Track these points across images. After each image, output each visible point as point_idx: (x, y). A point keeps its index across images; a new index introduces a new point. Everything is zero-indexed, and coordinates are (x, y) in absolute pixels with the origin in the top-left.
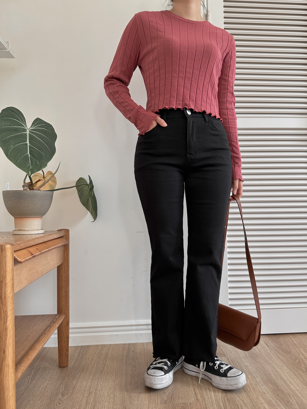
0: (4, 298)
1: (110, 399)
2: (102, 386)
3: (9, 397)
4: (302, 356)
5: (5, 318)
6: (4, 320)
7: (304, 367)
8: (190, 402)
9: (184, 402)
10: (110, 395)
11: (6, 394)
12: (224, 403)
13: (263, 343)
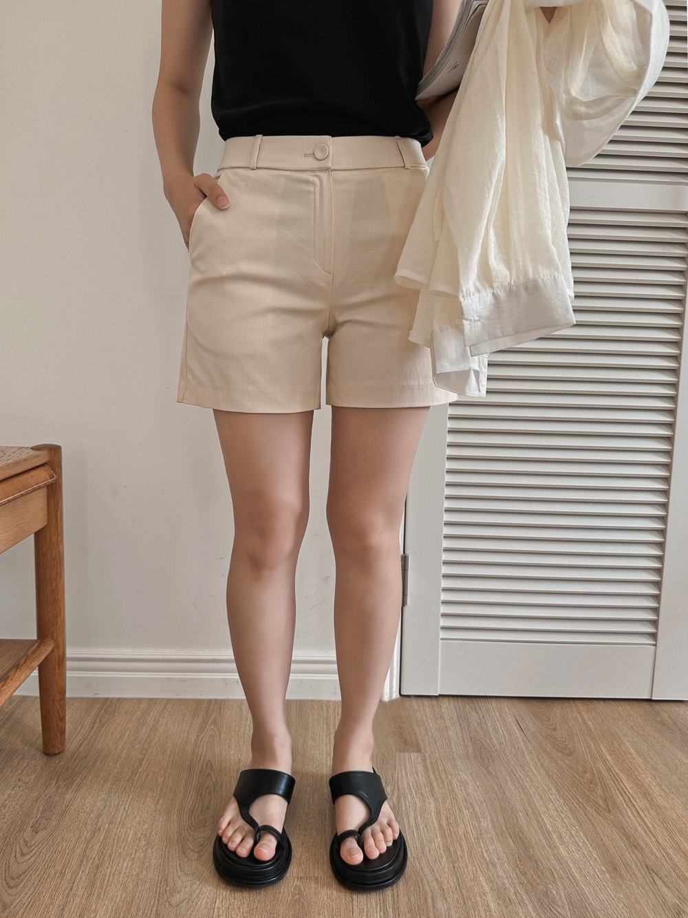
1: (136, 853)
2: (127, 812)
4: (600, 765)
7: (602, 796)
8: (317, 875)
10: (140, 839)
13: (511, 720)
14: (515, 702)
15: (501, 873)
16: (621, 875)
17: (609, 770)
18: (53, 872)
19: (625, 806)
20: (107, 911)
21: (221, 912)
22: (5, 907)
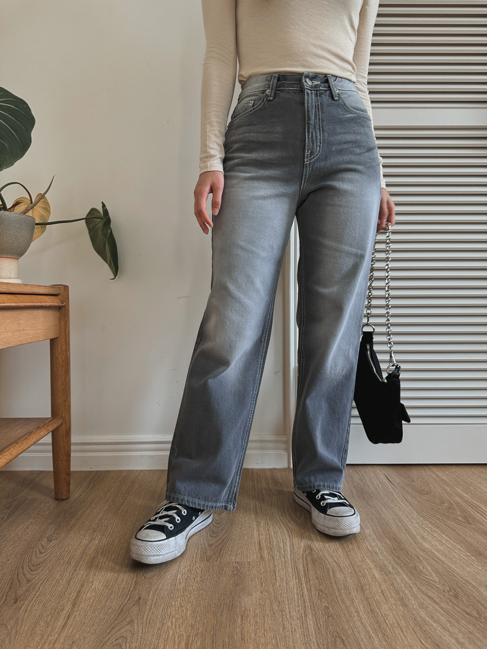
8: (249, 560)
9: (238, 560)
12: (305, 565)
13: (382, 477)
14: (384, 467)
15: (381, 557)
18: (62, 562)
20: (100, 581)
21: (182, 581)
22: (28, 581)
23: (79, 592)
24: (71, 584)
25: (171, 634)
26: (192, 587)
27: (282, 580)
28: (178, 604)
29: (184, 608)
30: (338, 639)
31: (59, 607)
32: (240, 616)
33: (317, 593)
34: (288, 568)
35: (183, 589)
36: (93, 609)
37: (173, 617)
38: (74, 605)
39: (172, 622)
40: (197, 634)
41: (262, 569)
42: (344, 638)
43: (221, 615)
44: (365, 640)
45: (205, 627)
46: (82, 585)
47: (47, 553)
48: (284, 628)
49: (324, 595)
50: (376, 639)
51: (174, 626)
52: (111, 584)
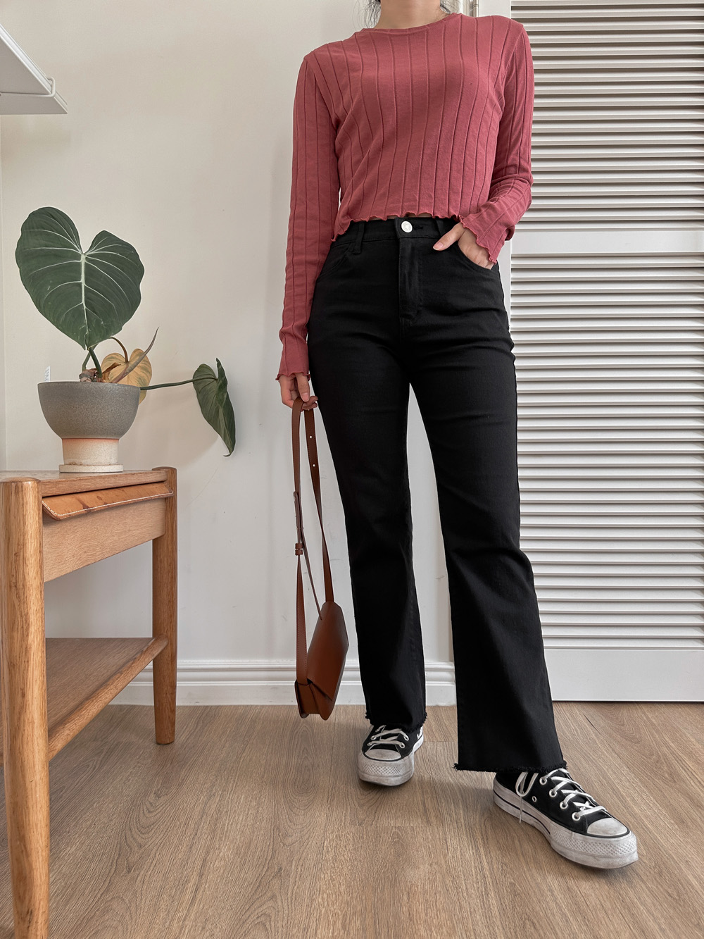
0: (21, 587)
1: (249, 810)
2: (237, 783)
3: (33, 783)
4: (665, 750)
5: (25, 627)
6: (23, 632)
7: (667, 772)
8: (412, 825)
9: (398, 825)
10: (251, 801)
11: (28, 777)
12: (484, 833)
13: (581, 718)
14: (585, 706)
16: (687, 826)
17: (673, 753)
18: (178, 824)
19: (689, 778)
20: (229, 849)
21: (330, 849)
22: (140, 846)
23: (205, 860)
24: (194, 851)
25: (323, 912)
26: (344, 856)
27: (455, 850)
28: (328, 877)
29: (335, 882)
30: (527, 922)
31: (183, 878)
32: (405, 893)
33: (500, 867)
34: (462, 836)
35: (332, 858)
36: (224, 881)
37: (324, 892)
38: (201, 875)
39: (323, 898)
40: (355, 913)
41: (430, 837)
42: (535, 921)
43: (383, 890)
44: (561, 924)
45: (364, 904)
46: (207, 852)
47: (157, 812)
48: (461, 907)
49: (509, 870)
50: (574, 923)
51: (326, 903)
52: (242, 852)
